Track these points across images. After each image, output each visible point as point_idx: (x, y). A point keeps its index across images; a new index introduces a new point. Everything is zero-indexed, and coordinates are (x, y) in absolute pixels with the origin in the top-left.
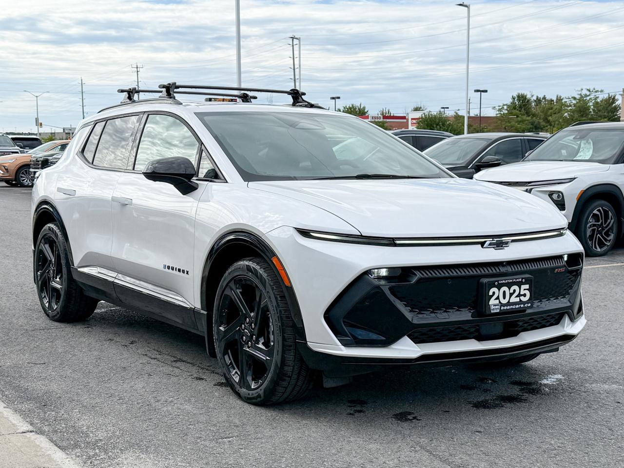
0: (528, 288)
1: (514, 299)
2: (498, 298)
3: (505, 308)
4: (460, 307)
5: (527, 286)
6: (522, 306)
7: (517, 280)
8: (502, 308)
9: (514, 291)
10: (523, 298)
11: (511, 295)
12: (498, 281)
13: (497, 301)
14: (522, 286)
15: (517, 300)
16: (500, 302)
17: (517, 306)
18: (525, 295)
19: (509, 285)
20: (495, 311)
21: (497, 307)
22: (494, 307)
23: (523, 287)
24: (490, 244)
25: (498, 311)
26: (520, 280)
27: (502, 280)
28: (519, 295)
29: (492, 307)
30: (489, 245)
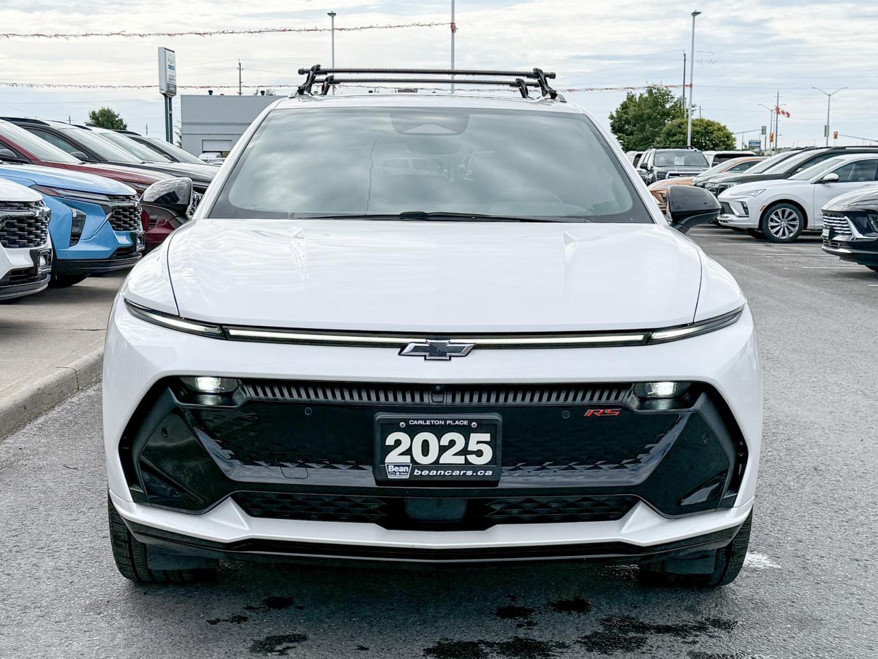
0: (489, 440)
1: (447, 458)
2: (409, 452)
3: (425, 473)
4: (332, 461)
5: (487, 437)
6: (470, 473)
7: (457, 422)
8: (418, 473)
9: (452, 443)
10: (473, 459)
11: (443, 450)
12: (406, 421)
13: (407, 459)
14: (472, 435)
15: (460, 460)
16: (413, 460)
17: (456, 473)
18: (479, 453)
19: (439, 431)
20: (397, 477)
21: (402, 469)
22: (396, 469)
23: (474, 437)
24: (416, 349)
25: (408, 477)
26: (466, 423)
27: (418, 420)
28: (464, 452)
29: (391, 469)
30: (413, 351)
